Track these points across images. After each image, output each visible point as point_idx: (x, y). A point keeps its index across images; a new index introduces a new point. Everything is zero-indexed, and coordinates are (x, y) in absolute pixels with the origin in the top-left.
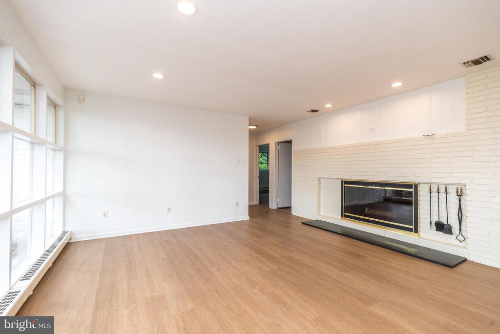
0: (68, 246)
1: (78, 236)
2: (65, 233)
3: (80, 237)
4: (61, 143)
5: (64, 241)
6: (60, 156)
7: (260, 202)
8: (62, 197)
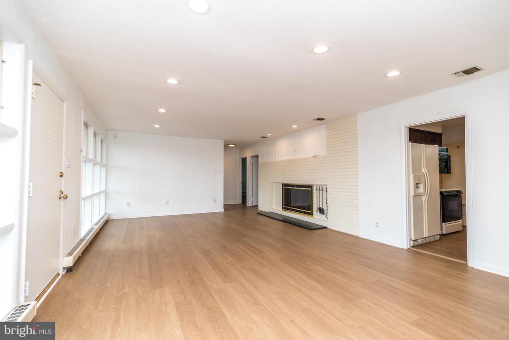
0: (107, 222)
1: (113, 216)
2: (106, 214)
3: (114, 217)
4: (104, 162)
5: (105, 218)
6: (103, 170)
7: (242, 203)
8: (104, 193)
